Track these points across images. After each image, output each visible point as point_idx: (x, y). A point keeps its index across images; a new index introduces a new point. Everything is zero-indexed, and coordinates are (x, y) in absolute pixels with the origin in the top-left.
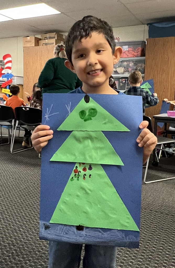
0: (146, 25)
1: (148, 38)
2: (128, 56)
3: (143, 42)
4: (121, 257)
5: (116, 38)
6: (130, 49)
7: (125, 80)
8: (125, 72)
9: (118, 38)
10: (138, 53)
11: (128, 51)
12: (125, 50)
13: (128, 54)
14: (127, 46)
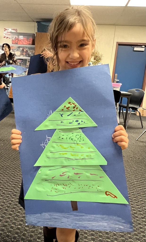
0: (36, 23)
1: (37, 32)
2: (23, 43)
3: (34, 35)
4: (10, 172)
5: (15, 29)
6: (25, 39)
7: (21, 61)
8: (21, 55)
9: (16, 29)
10: (30, 42)
11: (23, 40)
12: (21, 39)
13: (23, 42)
14: (23, 36)
